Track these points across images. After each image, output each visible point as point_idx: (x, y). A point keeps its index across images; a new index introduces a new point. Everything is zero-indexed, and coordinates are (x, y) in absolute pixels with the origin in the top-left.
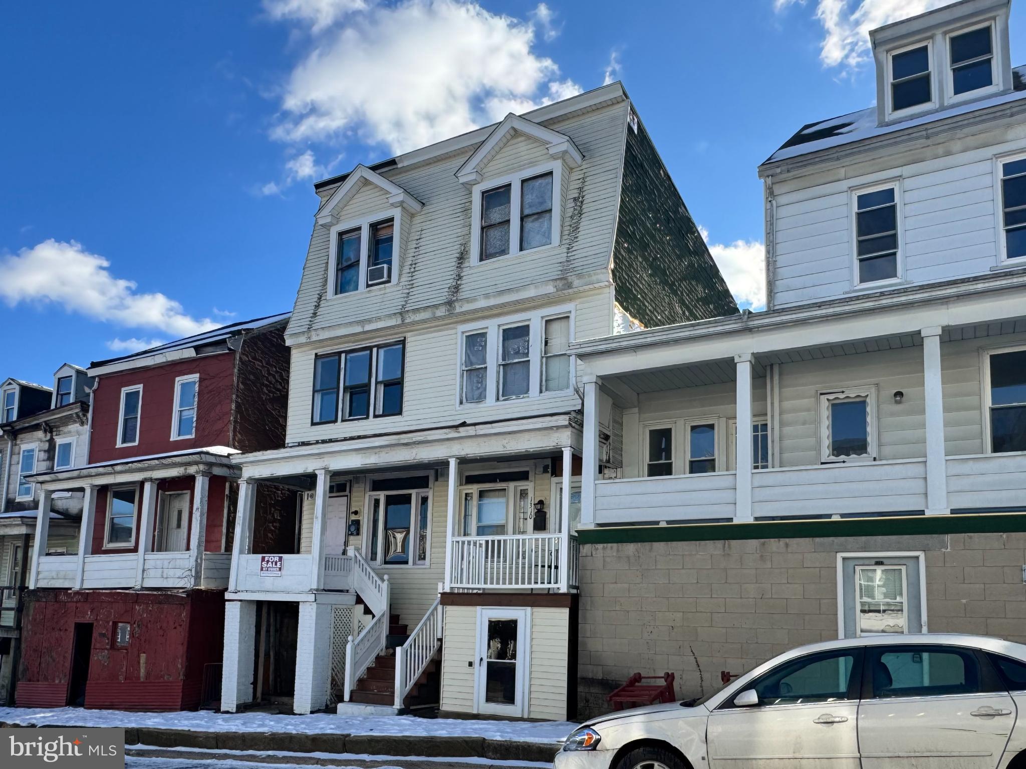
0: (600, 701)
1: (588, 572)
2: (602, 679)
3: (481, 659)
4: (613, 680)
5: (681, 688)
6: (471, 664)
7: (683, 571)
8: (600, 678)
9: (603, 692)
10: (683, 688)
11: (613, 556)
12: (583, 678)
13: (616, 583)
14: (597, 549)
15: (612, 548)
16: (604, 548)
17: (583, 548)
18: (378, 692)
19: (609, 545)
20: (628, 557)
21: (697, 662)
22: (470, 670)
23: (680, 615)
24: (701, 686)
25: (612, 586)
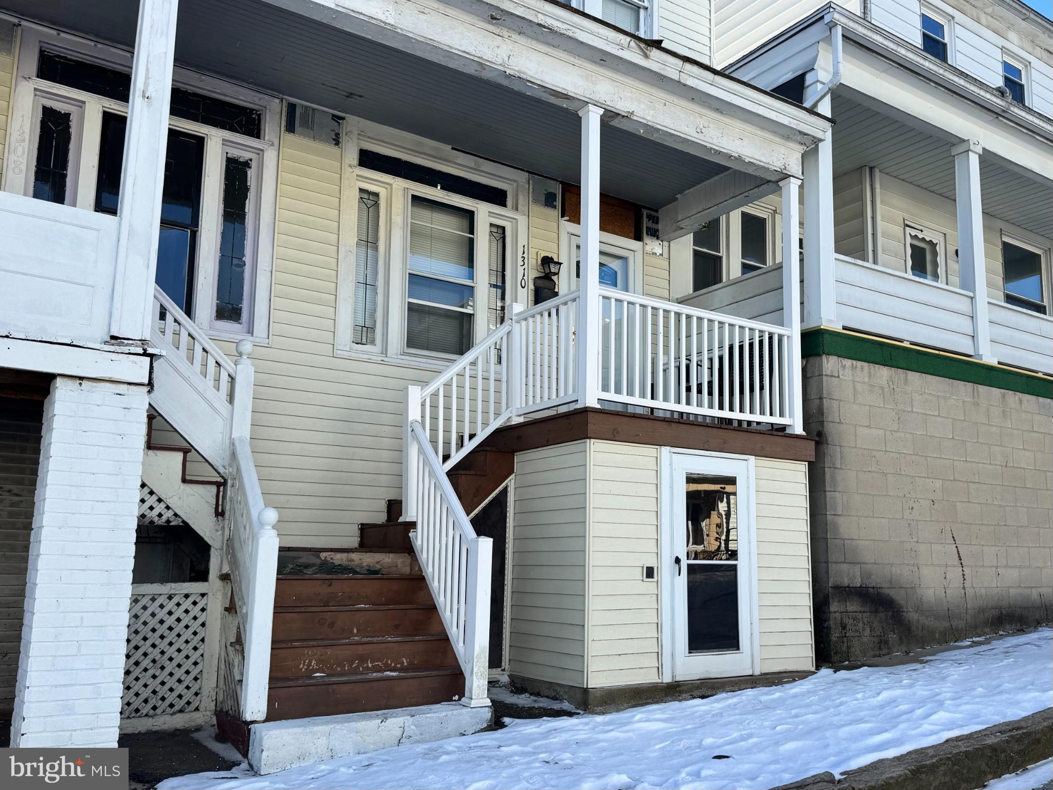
0: (861, 625)
1: (835, 404)
2: (861, 587)
3: (678, 560)
4: (873, 588)
5: (945, 592)
6: (650, 573)
7: (939, 419)
8: (859, 585)
9: (862, 609)
10: (948, 592)
11: (864, 383)
12: (837, 588)
13: (869, 427)
14: (844, 367)
15: (862, 368)
16: (853, 368)
17: (828, 362)
18: (328, 676)
19: (859, 364)
20: (882, 388)
21: (958, 552)
22: (650, 585)
23: (938, 484)
24: (964, 588)
25: (866, 431)
